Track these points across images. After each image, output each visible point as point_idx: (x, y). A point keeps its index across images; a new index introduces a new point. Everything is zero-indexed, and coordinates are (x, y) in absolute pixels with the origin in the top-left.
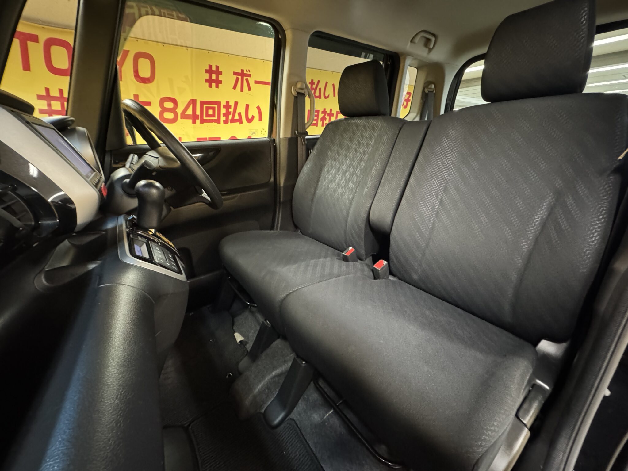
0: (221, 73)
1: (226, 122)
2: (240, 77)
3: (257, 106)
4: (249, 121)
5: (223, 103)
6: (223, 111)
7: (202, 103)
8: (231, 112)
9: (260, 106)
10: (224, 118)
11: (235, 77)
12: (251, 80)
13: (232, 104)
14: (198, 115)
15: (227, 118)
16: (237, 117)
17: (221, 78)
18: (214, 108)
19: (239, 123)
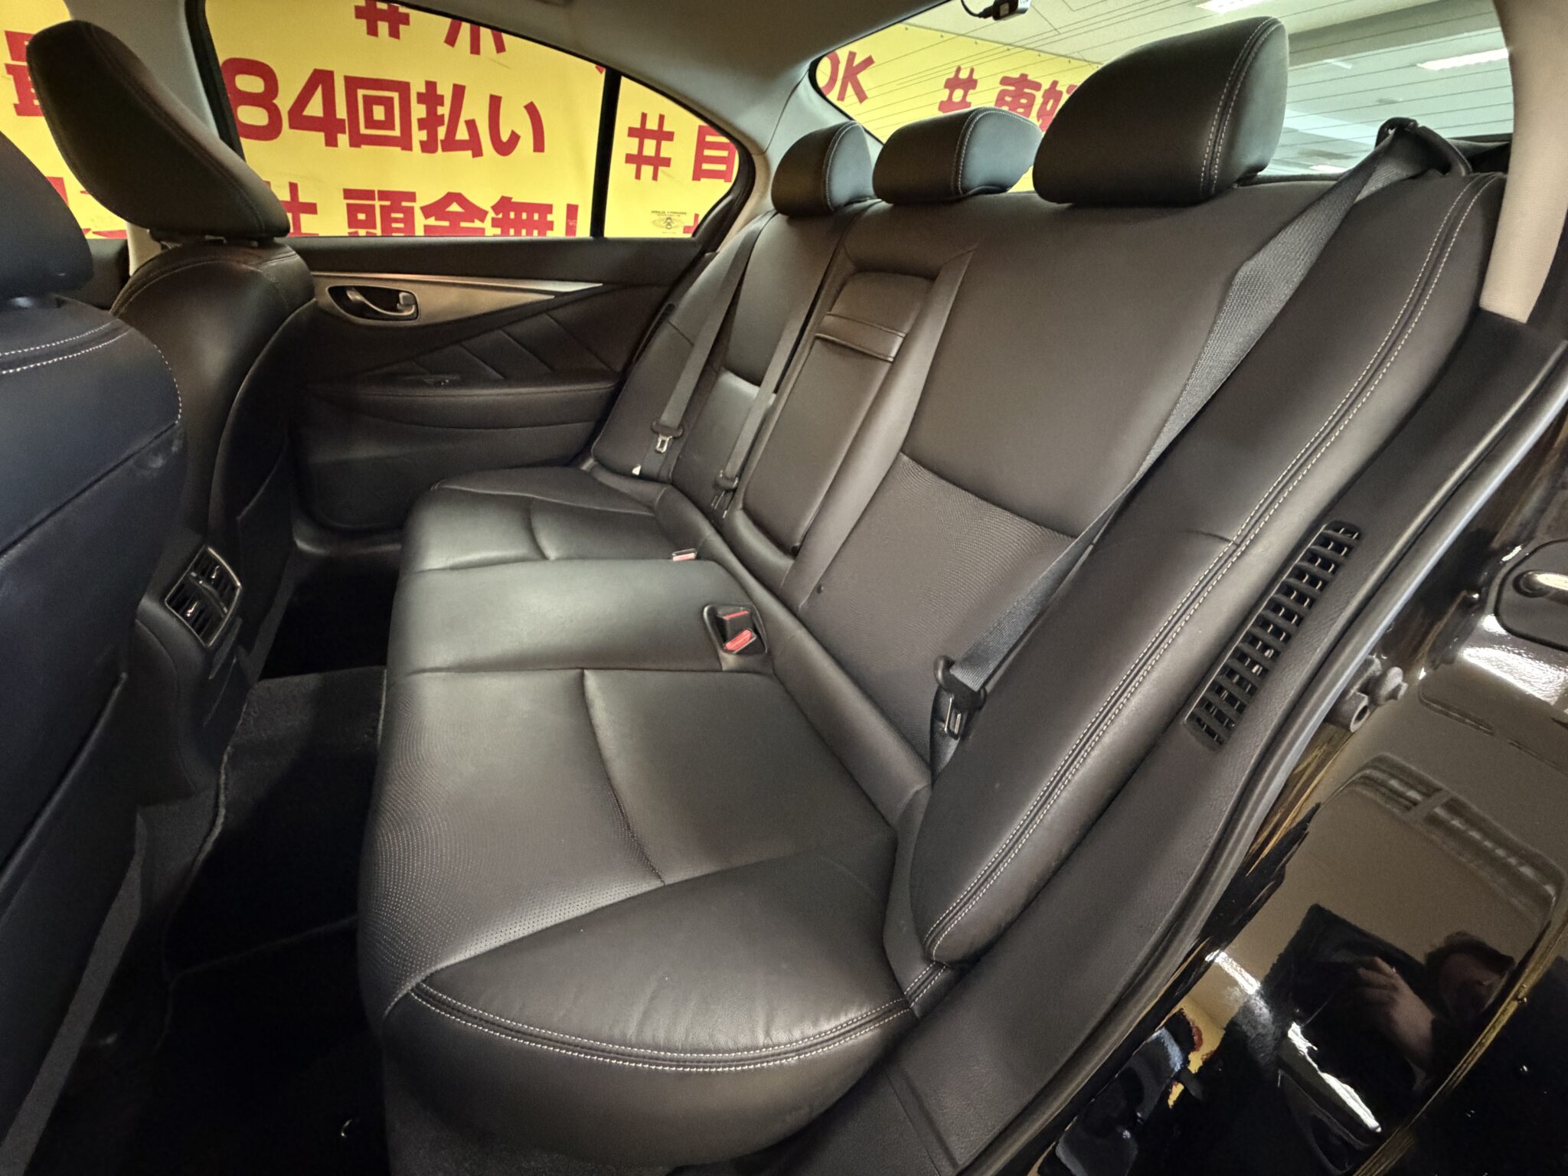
1: (428, 147)
3: (527, 102)
4: (505, 148)
5: (418, 86)
6: (419, 111)
7: (352, 84)
8: (443, 116)
9: (538, 104)
10: (424, 135)
13: (445, 91)
14: (343, 121)
15: (432, 135)
16: (462, 134)
18: (391, 99)
19: (469, 153)
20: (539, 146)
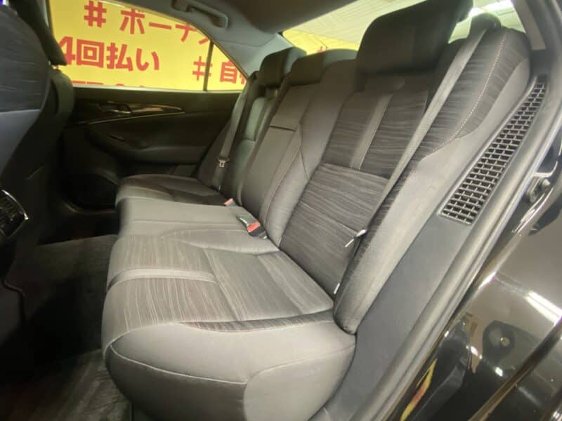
0: (105, 11)
1: (110, 66)
2: (130, 17)
3: (152, 52)
4: (143, 68)
5: (107, 44)
6: (107, 53)
7: (80, 42)
9: (157, 53)
10: (108, 62)
11: (123, 17)
12: (145, 22)
13: (119, 46)
14: (74, 56)
15: (112, 62)
16: (125, 62)
17: (104, 16)
19: (127, 69)
20: (157, 67)
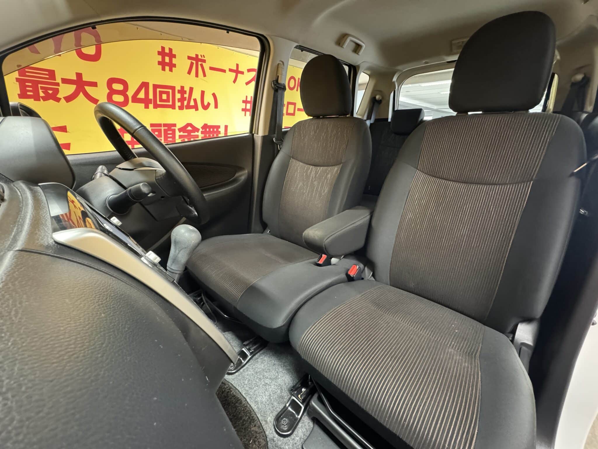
0: (175, 56)
1: (181, 108)
2: (194, 62)
3: (212, 93)
4: (206, 107)
5: (178, 88)
6: (178, 96)
7: (155, 87)
8: (186, 97)
9: (216, 93)
10: (179, 104)
11: (190, 61)
12: (206, 66)
13: (187, 89)
14: (151, 99)
15: (182, 104)
16: (192, 103)
17: (174, 61)
18: (169, 92)
19: (194, 110)
20: (216, 106)
